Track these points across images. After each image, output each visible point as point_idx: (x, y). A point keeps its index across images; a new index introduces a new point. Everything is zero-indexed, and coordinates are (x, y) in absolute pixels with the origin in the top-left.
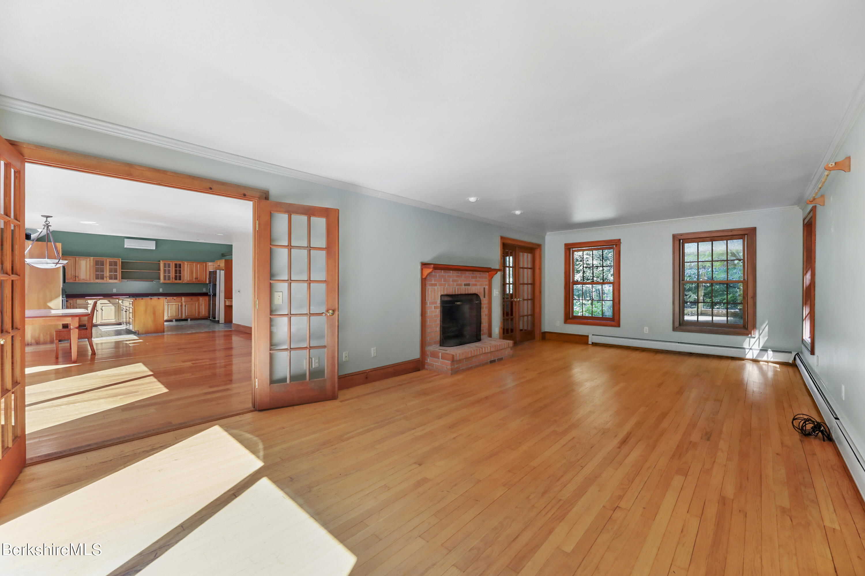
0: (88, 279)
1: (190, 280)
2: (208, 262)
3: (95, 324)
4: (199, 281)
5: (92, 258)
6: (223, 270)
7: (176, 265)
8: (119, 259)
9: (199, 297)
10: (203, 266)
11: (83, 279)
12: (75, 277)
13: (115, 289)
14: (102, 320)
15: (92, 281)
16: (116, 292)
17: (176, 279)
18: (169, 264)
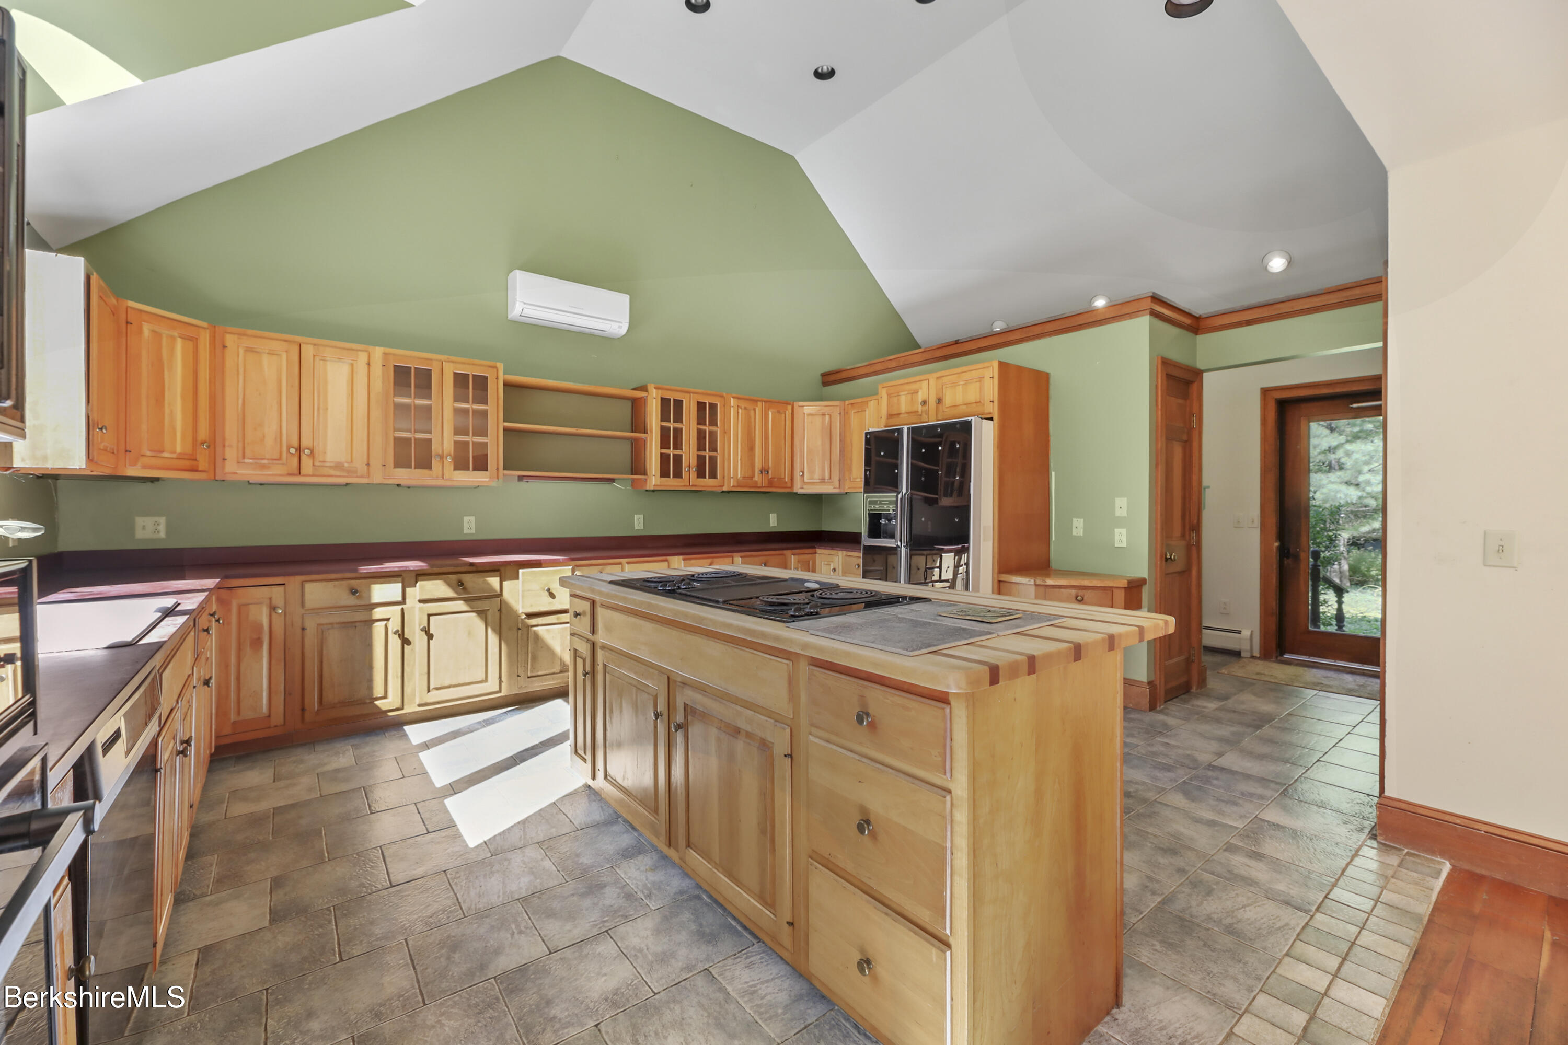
0: (360, 465)
1: (744, 477)
2: (801, 403)
3: (390, 714)
4: (771, 483)
5: (378, 352)
6: (991, 419)
7: (701, 406)
8: (495, 367)
10: (782, 416)
11: (338, 466)
12: (299, 450)
13: (473, 518)
14: (429, 691)
15: (377, 478)
16: (473, 531)
17: (701, 474)
18: (678, 403)
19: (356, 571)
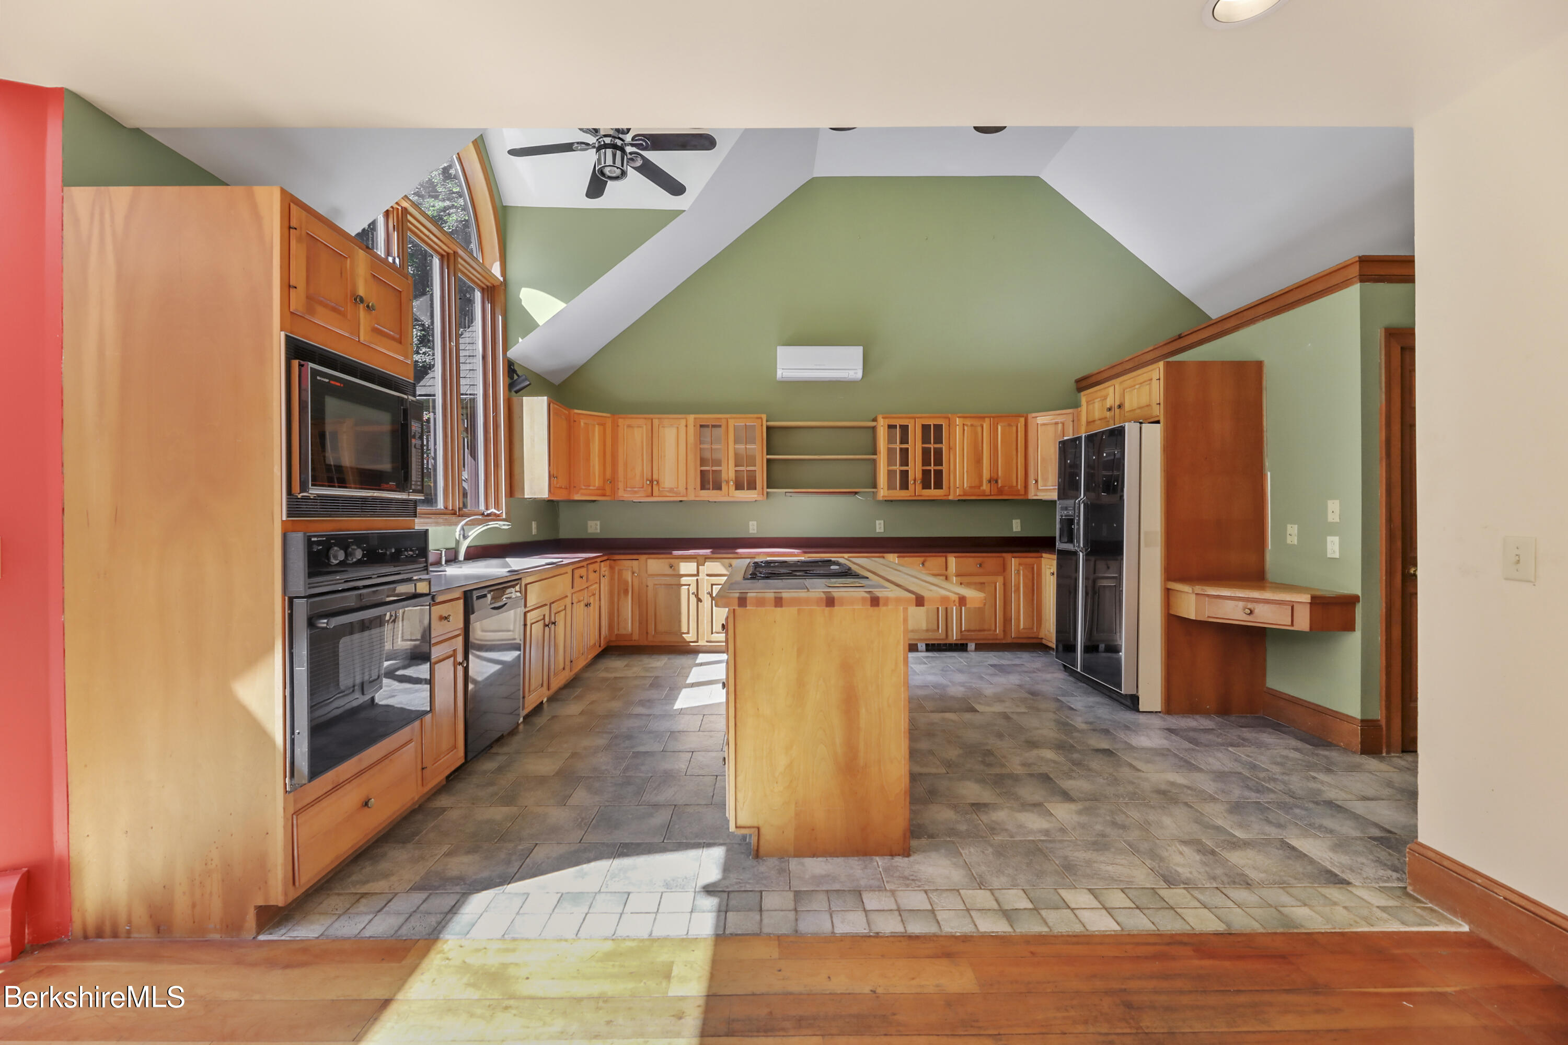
0: (682, 489)
1: (971, 487)
2: (1034, 415)
3: (692, 644)
4: (1000, 491)
5: (691, 418)
6: (1158, 422)
7: (926, 428)
8: (761, 418)
9: (1007, 556)
10: (1014, 428)
11: (671, 490)
12: (652, 481)
13: (755, 523)
14: (712, 633)
15: (692, 497)
16: (755, 532)
17: (926, 485)
18: (904, 429)
19: (671, 554)
